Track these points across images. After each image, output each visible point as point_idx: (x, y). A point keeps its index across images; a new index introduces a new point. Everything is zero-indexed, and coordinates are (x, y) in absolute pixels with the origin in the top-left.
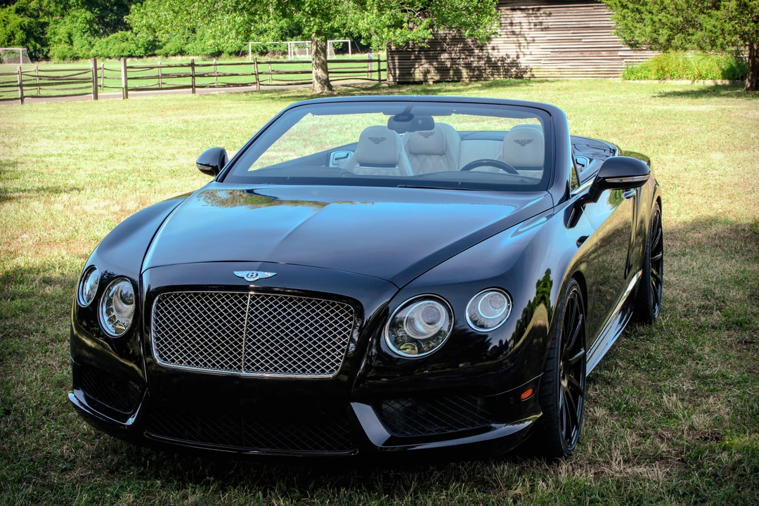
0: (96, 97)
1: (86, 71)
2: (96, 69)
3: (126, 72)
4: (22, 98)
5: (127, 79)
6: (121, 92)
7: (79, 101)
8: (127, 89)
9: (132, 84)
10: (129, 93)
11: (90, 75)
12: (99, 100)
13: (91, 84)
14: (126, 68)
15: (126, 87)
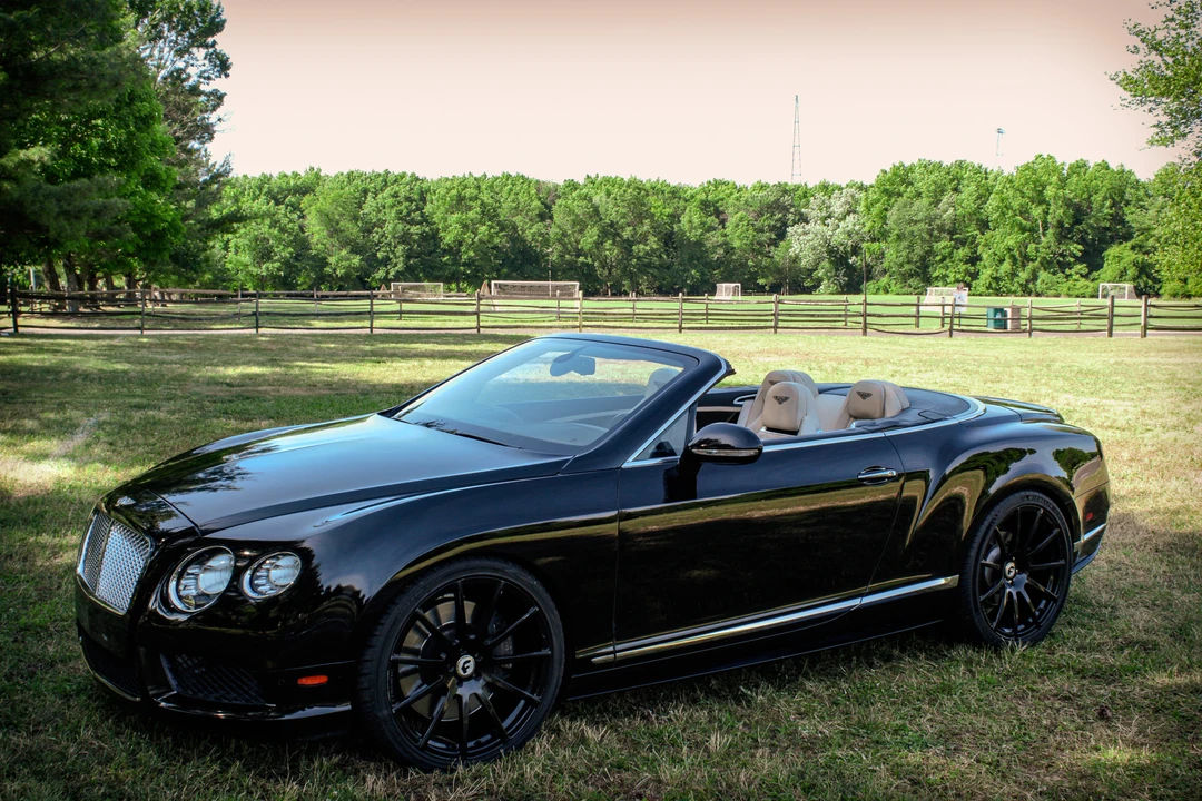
0: (1110, 335)
1: (1102, 307)
2: (1113, 306)
3: (1146, 311)
4: (1030, 332)
5: (1148, 317)
6: (1138, 330)
7: (1089, 337)
8: (1146, 328)
9: (1153, 322)
10: (1148, 332)
11: (1106, 311)
12: (1113, 338)
13: (1106, 322)
14: (1147, 306)
15: (1145, 325)
